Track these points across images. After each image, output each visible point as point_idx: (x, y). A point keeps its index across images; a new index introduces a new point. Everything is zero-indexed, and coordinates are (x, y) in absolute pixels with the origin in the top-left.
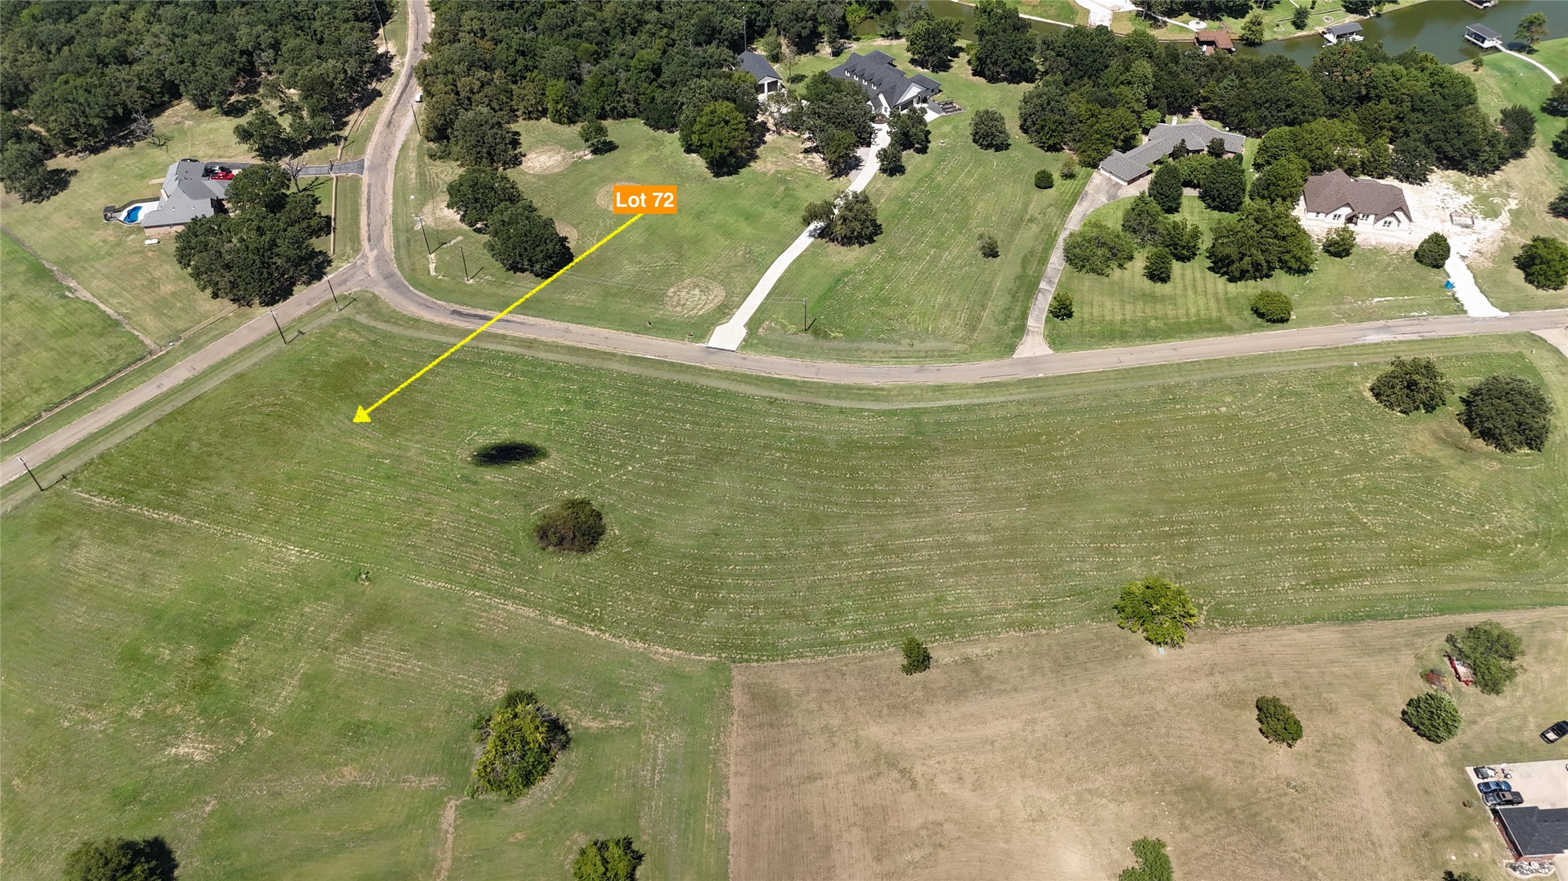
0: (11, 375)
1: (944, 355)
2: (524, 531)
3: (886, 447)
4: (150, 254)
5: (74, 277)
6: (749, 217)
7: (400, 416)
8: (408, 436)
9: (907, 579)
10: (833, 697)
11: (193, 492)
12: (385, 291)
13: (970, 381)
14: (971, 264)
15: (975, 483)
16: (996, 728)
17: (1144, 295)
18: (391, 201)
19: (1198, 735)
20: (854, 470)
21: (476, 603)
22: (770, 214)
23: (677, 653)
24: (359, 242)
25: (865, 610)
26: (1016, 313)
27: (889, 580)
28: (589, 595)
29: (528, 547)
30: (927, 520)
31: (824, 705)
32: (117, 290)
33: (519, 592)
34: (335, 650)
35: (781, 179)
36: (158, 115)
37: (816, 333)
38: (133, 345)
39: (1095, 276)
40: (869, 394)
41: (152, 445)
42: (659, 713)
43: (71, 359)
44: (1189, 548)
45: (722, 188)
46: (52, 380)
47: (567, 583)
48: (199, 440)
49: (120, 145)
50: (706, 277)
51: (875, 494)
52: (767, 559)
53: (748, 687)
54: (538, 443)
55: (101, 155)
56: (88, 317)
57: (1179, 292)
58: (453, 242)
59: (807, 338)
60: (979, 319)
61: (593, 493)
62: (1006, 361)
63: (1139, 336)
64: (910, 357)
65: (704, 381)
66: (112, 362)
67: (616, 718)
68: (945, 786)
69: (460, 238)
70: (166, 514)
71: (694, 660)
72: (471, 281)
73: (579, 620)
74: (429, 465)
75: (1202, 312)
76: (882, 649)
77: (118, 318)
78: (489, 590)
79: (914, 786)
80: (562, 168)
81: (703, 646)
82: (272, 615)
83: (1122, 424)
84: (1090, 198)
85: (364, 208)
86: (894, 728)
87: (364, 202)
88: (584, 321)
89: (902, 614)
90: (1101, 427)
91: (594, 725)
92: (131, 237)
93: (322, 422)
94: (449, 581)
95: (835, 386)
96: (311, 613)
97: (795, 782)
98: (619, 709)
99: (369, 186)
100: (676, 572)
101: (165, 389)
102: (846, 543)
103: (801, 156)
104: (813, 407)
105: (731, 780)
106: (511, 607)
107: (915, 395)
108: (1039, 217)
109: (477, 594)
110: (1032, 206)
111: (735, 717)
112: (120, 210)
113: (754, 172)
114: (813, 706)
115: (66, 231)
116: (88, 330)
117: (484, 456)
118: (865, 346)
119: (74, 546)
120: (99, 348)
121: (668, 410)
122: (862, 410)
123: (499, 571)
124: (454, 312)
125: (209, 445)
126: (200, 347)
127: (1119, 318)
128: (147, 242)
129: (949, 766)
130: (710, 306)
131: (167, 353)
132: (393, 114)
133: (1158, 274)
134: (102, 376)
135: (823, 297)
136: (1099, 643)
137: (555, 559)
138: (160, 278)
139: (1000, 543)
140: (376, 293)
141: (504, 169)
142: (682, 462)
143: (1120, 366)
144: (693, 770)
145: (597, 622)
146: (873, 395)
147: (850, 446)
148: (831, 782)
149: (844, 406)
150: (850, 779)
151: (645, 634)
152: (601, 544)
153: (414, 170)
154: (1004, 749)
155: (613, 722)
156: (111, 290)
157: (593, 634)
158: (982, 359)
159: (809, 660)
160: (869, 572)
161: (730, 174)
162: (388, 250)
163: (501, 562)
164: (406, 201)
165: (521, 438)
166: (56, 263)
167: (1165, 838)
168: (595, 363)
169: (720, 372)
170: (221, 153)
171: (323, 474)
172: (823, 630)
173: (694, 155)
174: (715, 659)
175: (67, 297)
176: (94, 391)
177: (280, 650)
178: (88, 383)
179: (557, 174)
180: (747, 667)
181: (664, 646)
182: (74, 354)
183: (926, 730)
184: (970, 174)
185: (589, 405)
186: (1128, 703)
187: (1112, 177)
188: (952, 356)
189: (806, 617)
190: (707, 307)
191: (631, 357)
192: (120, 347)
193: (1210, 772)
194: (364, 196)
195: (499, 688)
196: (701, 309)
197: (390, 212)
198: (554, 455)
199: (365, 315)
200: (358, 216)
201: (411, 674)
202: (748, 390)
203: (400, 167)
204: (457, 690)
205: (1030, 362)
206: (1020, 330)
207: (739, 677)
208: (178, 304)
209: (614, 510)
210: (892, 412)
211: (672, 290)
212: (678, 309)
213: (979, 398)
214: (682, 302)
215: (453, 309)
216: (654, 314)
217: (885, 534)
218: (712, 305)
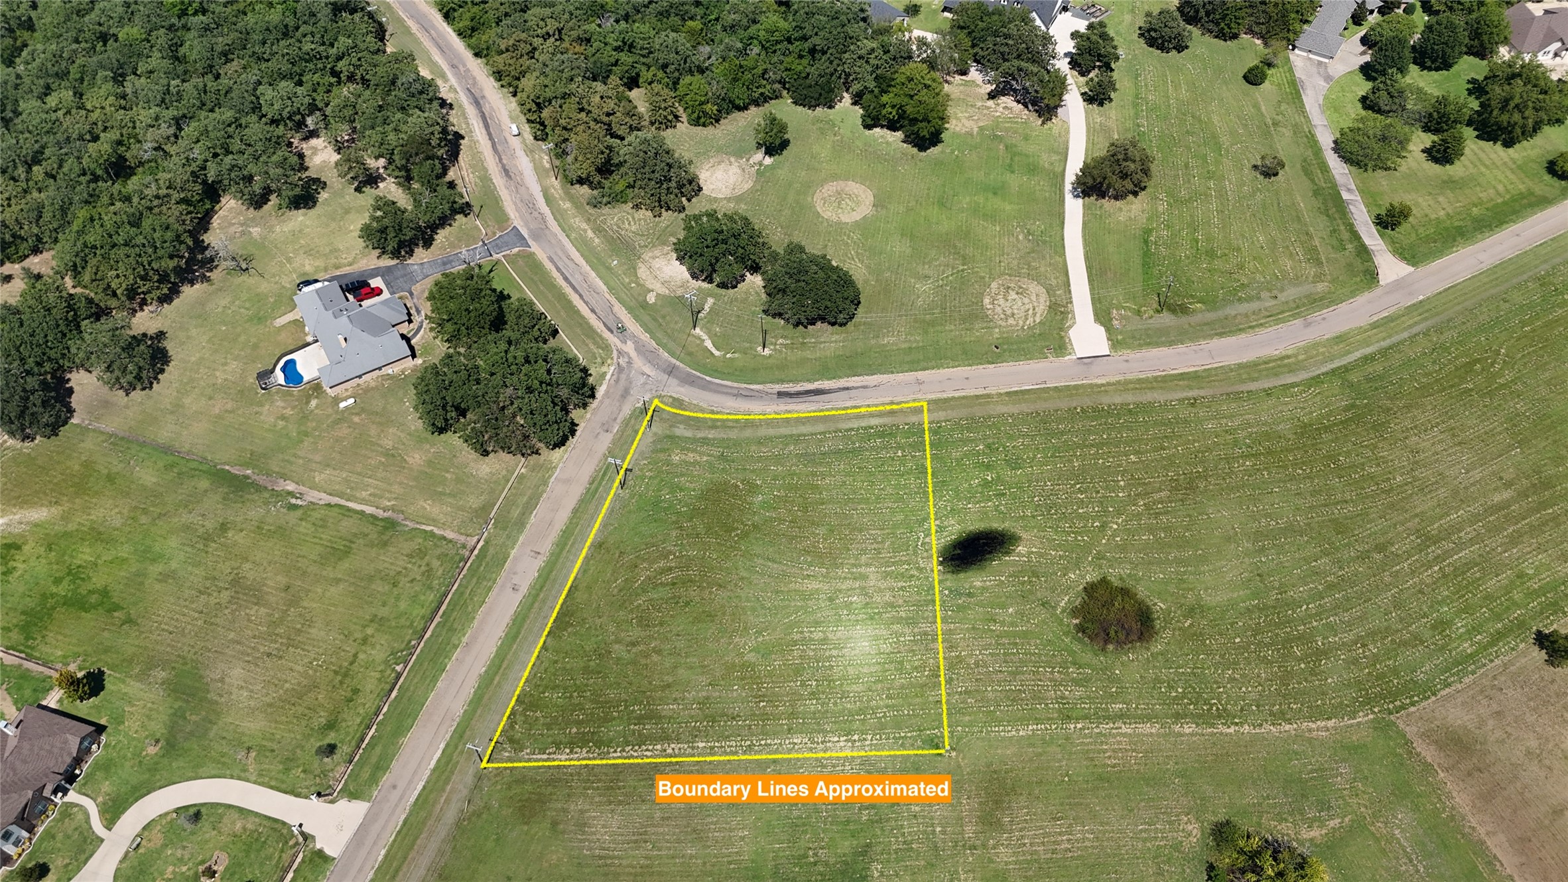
0: (313, 631)
1: (1316, 302)
2: (1066, 634)
3: (1342, 422)
4: (356, 419)
5: (285, 477)
6: (997, 190)
7: (825, 539)
8: (852, 561)
9: (1475, 563)
10: (1509, 717)
11: (668, 709)
12: (682, 389)
13: (1364, 321)
14: (1258, 189)
15: (1454, 435)
17: (1444, 182)
18: (593, 274)
20: (1332, 458)
21: (1086, 736)
22: (1015, 181)
23: (1331, 723)
24: (600, 336)
25: (1464, 611)
26: (1346, 235)
27: (1460, 570)
28: (1194, 689)
29: (1087, 654)
30: (1443, 493)
31: (1508, 729)
32: (354, 478)
33: (1121, 710)
34: (984, 846)
35: (992, 136)
36: (206, 230)
37: (1173, 309)
38: (435, 545)
39: (1385, 173)
40: (1279, 366)
41: (568, 666)
42: (1366, 796)
43: (373, 586)
45: (938, 163)
46: (372, 621)
47: (1157, 680)
48: (618, 641)
49: (192, 283)
50: (1010, 275)
51: (1373, 478)
52: (1331, 587)
53: (1425, 735)
54: (997, 525)
55: (176, 302)
56: (348, 526)
57: (1472, 171)
58: (707, 308)
59: (1166, 318)
60: (1315, 249)
61: (1100, 567)
62: (1378, 291)
63: (1475, 229)
64: (1283, 312)
65: (1106, 400)
66: (429, 572)
67: (1331, 818)
69: (710, 301)
70: (659, 747)
71: (1352, 725)
72: (767, 352)
73: (1203, 719)
74: (902, 589)
75: (1510, 187)
76: (1513, 649)
77: (386, 515)
78: (1086, 717)
80: (750, 184)
81: (1347, 706)
82: (882, 829)
83: (1533, 331)
84: (1307, 84)
85: (568, 290)
87: (561, 281)
88: (923, 364)
89: (1502, 604)
90: (1519, 339)
91: (1315, 834)
92: (314, 403)
93: (744, 574)
94: (1038, 721)
95: (1240, 366)
96: (923, 811)
97: (1547, 822)
98: (1324, 806)
99: (551, 259)
100: (1257, 632)
101: (524, 589)
102: (1389, 543)
103: (991, 103)
104: (1237, 396)
105: (1489, 843)
106: (1125, 729)
107: (1323, 353)
108: (1280, 117)
109: (1079, 726)
110: (1263, 108)
111: (1441, 774)
112: (272, 371)
113: (956, 135)
114: (1499, 734)
115: (219, 417)
116: (361, 541)
117: (952, 559)
118: (1230, 311)
119: (582, 825)
120: (392, 559)
121: (1099, 446)
122: (1287, 387)
123: (1079, 692)
124: (781, 394)
125: (633, 644)
126: (521, 524)
127: (1442, 213)
128: (342, 405)
130: (1042, 308)
131: (487, 542)
132: (500, 160)
133: (1441, 155)
134: (431, 597)
135: (1146, 265)
137: (1125, 658)
138: (394, 448)
139: (1525, 495)
140: (674, 395)
141: (689, 200)
142: (1160, 502)
143: (1484, 266)
144: (1446, 846)
145: (1224, 715)
146: (1285, 365)
147: (1308, 432)
149: (1266, 386)
151: (1282, 713)
152: (1157, 624)
153: (584, 226)
155: (1332, 824)
156: (346, 480)
157: (1231, 730)
158: (1353, 294)
159: (1459, 686)
160: (1436, 568)
161: (935, 145)
162: (642, 337)
163: (1073, 680)
164: (609, 268)
165: (975, 525)
166: (246, 465)
168: (978, 412)
169: (1114, 384)
170: (333, 261)
171: (796, 637)
172: (1443, 648)
173: (877, 130)
174: (1371, 716)
175: (295, 507)
176: (437, 619)
177: (925, 868)
178: (425, 611)
179: (752, 191)
180: (1408, 715)
181: (1311, 718)
182: (371, 578)
184: (1177, 87)
185: (1015, 464)
187: (1311, 56)
188: (1321, 299)
190: (1039, 310)
191: (1008, 394)
192: (421, 553)
194: (555, 274)
195: (1190, 827)
196: (1034, 314)
197: (604, 288)
198: (1024, 535)
199: (682, 426)
200: (570, 302)
201: (1087, 844)
202: (1158, 396)
203: (566, 228)
204: (1148, 844)
205: (1399, 284)
206: (1364, 252)
207: (1408, 729)
208: (448, 476)
209: (1138, 580)
210: (1316, 380)
211: (987, 301)
212: (1011, 321)
213: (1384, 339)
214: (1009, 312)
215: (775, 391)
216: (992, 335)
217: (1417, 520)
218: (1042, 307)
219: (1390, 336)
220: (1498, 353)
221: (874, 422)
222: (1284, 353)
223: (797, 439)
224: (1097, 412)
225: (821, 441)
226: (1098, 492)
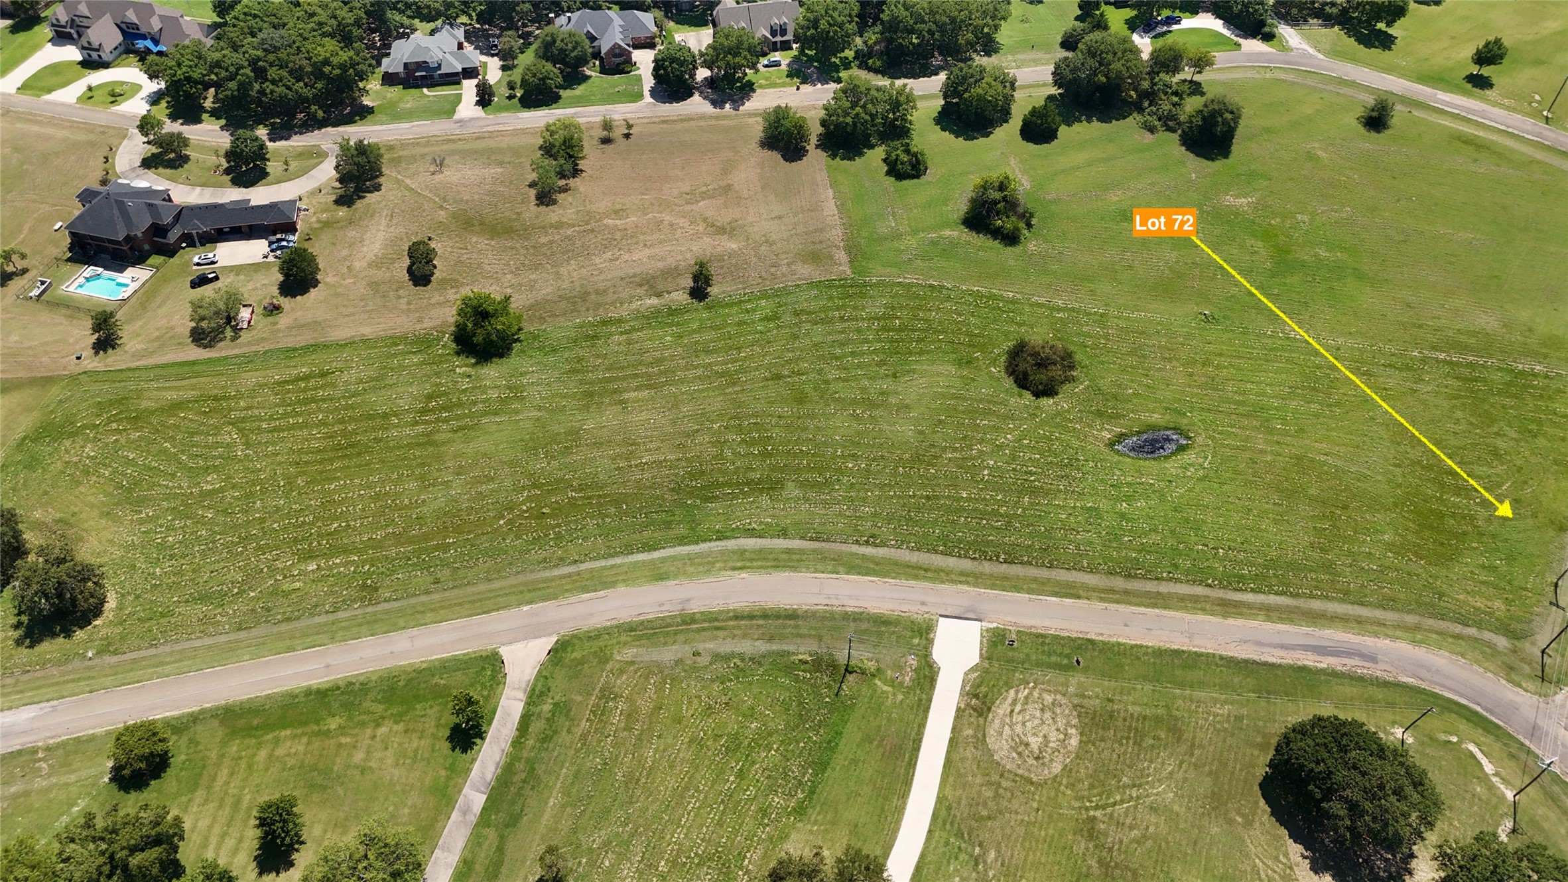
1: (651, 633)
9: (708, 352)
10: (768, 262)
13: (621, 589)
15: (631, 452)
16: (640, 254)
19: (486, 261)
20: (765, 454)
23: (901, 279)
25: (745, 323)
27: (724, 348)
30: (687, 405)
33: (1058, 313)
37: (833, 665)
40: (752, 560)
42: (902, 242)
44: (430, 397)
51: (740, 429)
59: (846, 655)
64: (698, 632)
65: (966, 564)
67: (934, 237)
68: (682, 222)
71: (886, 276)
72: (1397, 732)
74: (1230, 426)
75: (247, 754)
76: (730, 295)
79: (705, 220)
81: (881, 286)
86: (719, 249)
89: (712, 321)
91: (947, 233)
95: (795, 570)
97: (791, 215)
98: (934, 243)
100: (923, 340)
102: (767, 380)
104: (821, 535)
105: (837, 212)
106: (1059, 303)
107: (692, 565)
109: (1095, 310)
111: (842, 244)
114: (783, 256)
118: (762, 647)
122: (760, 537)
124: (1371, 659)
127: (382, 730)
129: (679, 231)
130: (1001, 709)
136: (544, 315)
139: (615, 391)
142: (955, 450)
143: (414, 632)
147: (771, 486)
148: (765, 216)
149: (781, 540)
150: (750, 219)
152: (1004, 359)
154: (636, 243)
155: (935, 235)
158: (599, 633)
159: (790, 283)
160: (743, 353)
163: (1090, 337)
167: (533, 208)
168: (1119, 583)
169: (949, 581)
172: (781, 306)
174: (869, 278)
180: (840, 274)
183: (694, 249)
186: (533, 277)
188: (640, 639)
189: (796, 314)
190: (1006, 707)
191: (1079, 597)
193: (486, 242)
196: (1014, 703)
198: (1102, 447)
202: (908, 555)
205: (536, 632)
206: (536, 693)
209: (1007, 391)
210: (721, 535)
211: (1074, 742)
212: (1049, 699)
213: (612, 567)
214: (1048, 714)
215: (1381, 666)
216: (1080, 684)
217: (727, 391)
218: (1001, 712)
219: (604, 568)
220: (510, 522)
221: (1249, 597)
222: (736, 572)
223: (1346, 596)
224: (980, 550)
225: (1316, 588)
226: (1014, 469)
